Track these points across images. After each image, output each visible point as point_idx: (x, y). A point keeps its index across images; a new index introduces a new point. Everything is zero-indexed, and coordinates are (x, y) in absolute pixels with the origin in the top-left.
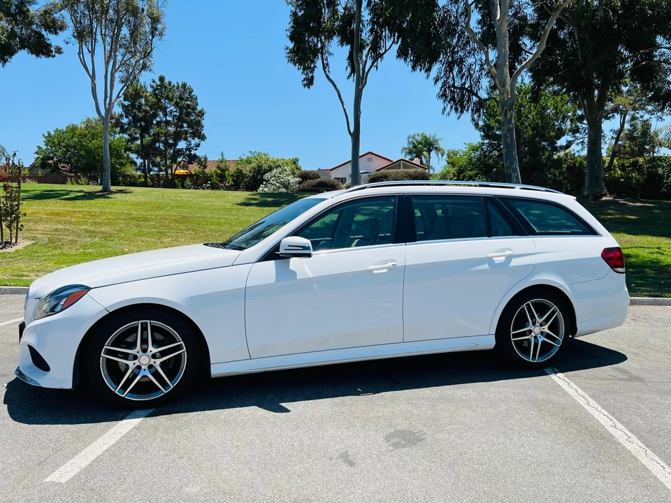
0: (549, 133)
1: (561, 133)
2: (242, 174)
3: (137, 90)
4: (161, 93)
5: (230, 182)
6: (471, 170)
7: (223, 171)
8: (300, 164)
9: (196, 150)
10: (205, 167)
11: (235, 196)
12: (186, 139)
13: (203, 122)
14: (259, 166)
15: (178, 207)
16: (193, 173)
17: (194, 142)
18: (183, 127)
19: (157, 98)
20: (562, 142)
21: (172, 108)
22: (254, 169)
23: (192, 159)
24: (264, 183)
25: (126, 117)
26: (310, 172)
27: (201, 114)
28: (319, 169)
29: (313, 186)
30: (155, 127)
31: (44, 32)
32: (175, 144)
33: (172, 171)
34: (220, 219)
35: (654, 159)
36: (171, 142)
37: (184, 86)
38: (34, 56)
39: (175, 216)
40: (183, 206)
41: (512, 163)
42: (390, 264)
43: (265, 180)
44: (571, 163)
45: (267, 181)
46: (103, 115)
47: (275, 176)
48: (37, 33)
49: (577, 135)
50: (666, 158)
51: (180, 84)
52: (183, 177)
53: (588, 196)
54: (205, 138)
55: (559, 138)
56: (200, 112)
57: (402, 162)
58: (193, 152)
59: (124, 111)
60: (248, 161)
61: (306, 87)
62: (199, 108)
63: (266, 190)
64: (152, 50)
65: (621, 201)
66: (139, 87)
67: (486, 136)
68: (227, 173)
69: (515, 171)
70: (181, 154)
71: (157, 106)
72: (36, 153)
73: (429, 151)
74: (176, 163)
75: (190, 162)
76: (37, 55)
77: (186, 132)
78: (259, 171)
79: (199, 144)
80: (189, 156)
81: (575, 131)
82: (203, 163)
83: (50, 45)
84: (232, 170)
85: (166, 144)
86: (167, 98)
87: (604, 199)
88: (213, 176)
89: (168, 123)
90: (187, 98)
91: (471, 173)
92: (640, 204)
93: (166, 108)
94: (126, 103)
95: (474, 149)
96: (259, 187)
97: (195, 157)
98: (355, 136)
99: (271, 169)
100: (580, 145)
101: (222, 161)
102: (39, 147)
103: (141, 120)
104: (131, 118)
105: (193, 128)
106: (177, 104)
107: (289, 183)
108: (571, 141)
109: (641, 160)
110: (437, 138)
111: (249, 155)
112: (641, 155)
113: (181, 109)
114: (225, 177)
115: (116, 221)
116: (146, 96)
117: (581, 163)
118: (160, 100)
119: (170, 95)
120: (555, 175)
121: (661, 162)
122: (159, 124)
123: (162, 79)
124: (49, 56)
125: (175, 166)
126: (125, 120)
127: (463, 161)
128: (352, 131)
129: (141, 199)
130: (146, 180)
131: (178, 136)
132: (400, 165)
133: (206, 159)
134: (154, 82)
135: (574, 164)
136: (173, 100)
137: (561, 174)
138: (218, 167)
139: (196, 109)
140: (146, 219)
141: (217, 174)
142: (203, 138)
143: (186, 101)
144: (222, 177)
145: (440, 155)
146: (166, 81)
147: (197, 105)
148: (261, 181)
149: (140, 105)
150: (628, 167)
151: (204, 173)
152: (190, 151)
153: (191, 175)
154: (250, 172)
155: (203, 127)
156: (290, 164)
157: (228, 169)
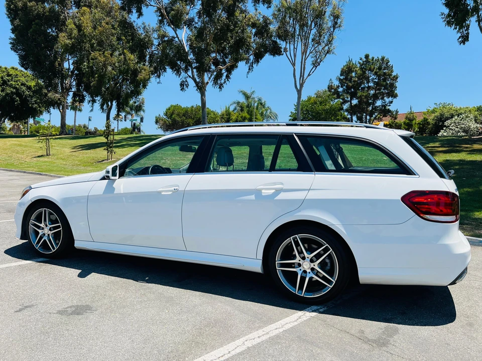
2: (427, 122)
3: (350, 67)
4: (366, 67)
5: (416, 129)
7: (411, 120)
9: (389, 106)
10: (396, 118)
12: (382, 99)
13: (397, 84)
14: (441, 115)
16: (388, 123)
17: (387, 100)
18: (381, 90)
19: (362, 71)
21: (373, 77)
22: (437, 117)
24: (444, 128)
25: (342, 87)
27: (396, 78)
31: (278, 41)
32: (374, 103)
36: (370, 101)
37: (383, 59)
38: (272, 56)
43: (445, 126)
45: (447, 127)
46: (299, 88)
47: (453, 123)
48: (273, 41)
51: (380, 58)
54: (397, 96)
56: (394, 77)
58: (387, 108)
59: (340, 83)
60: (433, 111)
61: (462, 44)
62: (394, 74)
63: (445, 134)
64: (333, 39)
66: (351, 65)
68: (414, 122)
70: (378, 110)
71: (363, 77)
72: (290, 116)
76: (274, 55)
77: (383, 93)
78: (441, 118)
80: (385, 110)
82: (395, 115)
83: (281, 48)
84: (419, 119)
85: (367, 103)
86: (370, 70)
88: (401, 125)
89: (369, 88)
90: (385, 67)
93: (369, 77)
94: (342, 78)
96: (440, 132)
97: (389, 111)
99: (452, 116)
101: (411, 113)
102: (291, 112)
103: (351, 87)
104: (344, 87)
105: (388, 90)
106: (376, 74)
111: (434, 106)
113: (379, 76)
114: (412, 125)
116: (356, 70)
118: (365, 72)
119: (372, 67)
122: (363, 88)
123: (367, 56)
124: (280, 55)
126: (340, 89)
131: (375, 97)
133: (397, 112)
134: (361, 59)
136: (373, 71)
138: (407, 118)
139: (391, 75)
141: (405, 123)
142: (395, 96)
143: (384, 70)
144: (409, 125)
146: (370, 57)
147: (392, 72)
148: (442, 127)
149: (352, 77)
151: (395, 123)
152: (385, 107)
154: (433, 119)
155: (396, 87)
157: (415, 119)
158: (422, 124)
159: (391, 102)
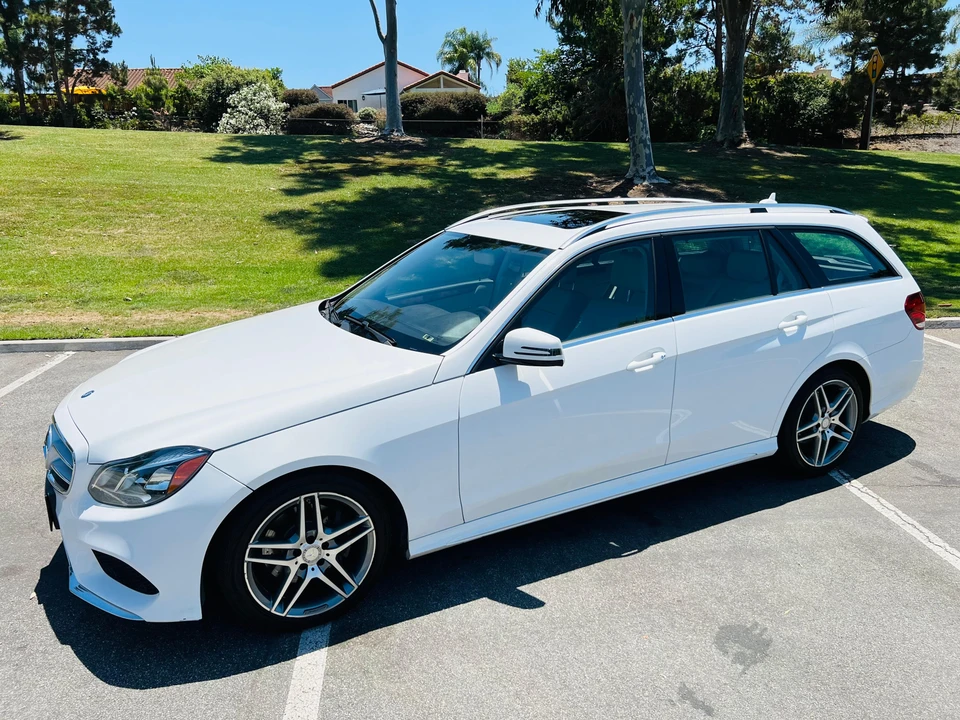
0: (656, 39)
1: (670, 39)
2: (189, 95)
5: (170, 108)
6: (546, 93)
7: (157, 89)
8: (282, 77)
9: (105, 52)
10: (125, 83)
11: (202, 143)
12: (85, 33)
14: (218, 82)
15: (115, 166)
16: (104, 92)
17: (102, 37)
18: (78, 11)
20: (671, 52)
22: (210, 87)
23: (101, 67)
24: (229, 110)
26: (302, 93)
28: (315, 86)
29: (310, 116)
30: (29, 11)
32: (68, 42)
33: (67, 87)
34: (195, 188)
35: (788, 80)
36: (60, 37)
39: (117, 185)
40: (122, 165)
41: (637, 99)
42: (657, 356)
43: (229, 106)
44: (684, 84)
45: (233, 108)
47: (245, 99)
49: (691, 40)
50: (805, 77)
52: (89, 99)
53: (722, 143)
54: (120, 31)
55: (667, 44)
57: (442, 76)
58: (100, 56)
63: (233, 121)
65: (765, 151)
67: (565, 40)
68: (163, 92)
69: (641, 111)
70: (80, 60)
73: (478, 58)
74: (72, 76)
75: (96, 74)
77: (84, 21)
78: (218, 89)
79: (110, 43)
80: (95, 62)
81: (689, 34)
82: (120, 74)
84: (172, 87)
85: (52, 41)
87: (743, 146)
88: (140, 98)
91: (547, 97)
92: (789, 155)
95: (550, 60)
96: (221, 116)
97: (105, 65)
98: (390, 42)
99: (237, 87)
100: (694, 57)
101: (153, 72)
105: (95, 14)
107: (269, 111)
108: (682, 50)
109: (772, 80)
110: (489, 38)
111: (199, 62)
112: (772, 73)
114: (161, 99)
115: (16, 198)
117: (698, 86)
120: (663, 103)
121: (798, 83)
125: (71, 80)
127: (533, 79)
128: (384, 35)
129: (42, 151)
130: (22, 103)
131: (71, 28)
132: (439, 81)
133: (124, 68)
135: (689, 86)
137: (672, 100)
138: (148, 83)
140: (68, 193)
141: (147, 95)
142: (115, 31)
144: (156, 100)
145: (494, 65)
148: (224, 107)
150: (754, 89)
151: (122, 91)
152: (95, 54)
153: (99, 96)
154: (203, 91)
155: (113, 11)
156: (268, 79)
157: (164, 86)
158: (178, 98)
159: (109, 44)
